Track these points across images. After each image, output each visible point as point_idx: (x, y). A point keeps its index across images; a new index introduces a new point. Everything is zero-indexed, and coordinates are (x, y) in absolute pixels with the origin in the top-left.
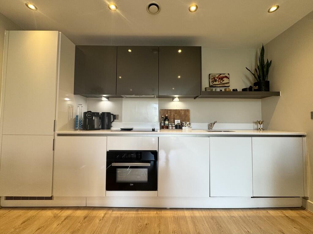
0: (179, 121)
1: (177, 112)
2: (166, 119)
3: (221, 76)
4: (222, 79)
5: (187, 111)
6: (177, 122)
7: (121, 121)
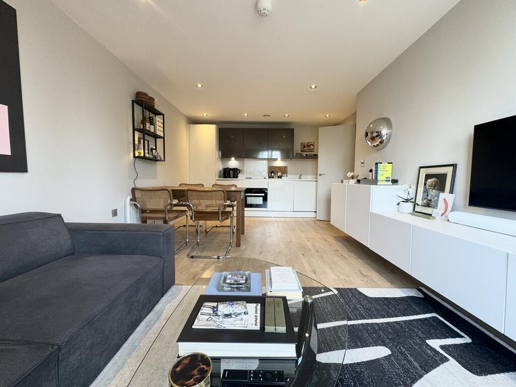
0: (280, 174)
1: (280, 168)
2: (272, 172)
3: (309, 144)
4: (309, 146)
5: (285, 168)
6: (279, 174)
7: (243, 173)
